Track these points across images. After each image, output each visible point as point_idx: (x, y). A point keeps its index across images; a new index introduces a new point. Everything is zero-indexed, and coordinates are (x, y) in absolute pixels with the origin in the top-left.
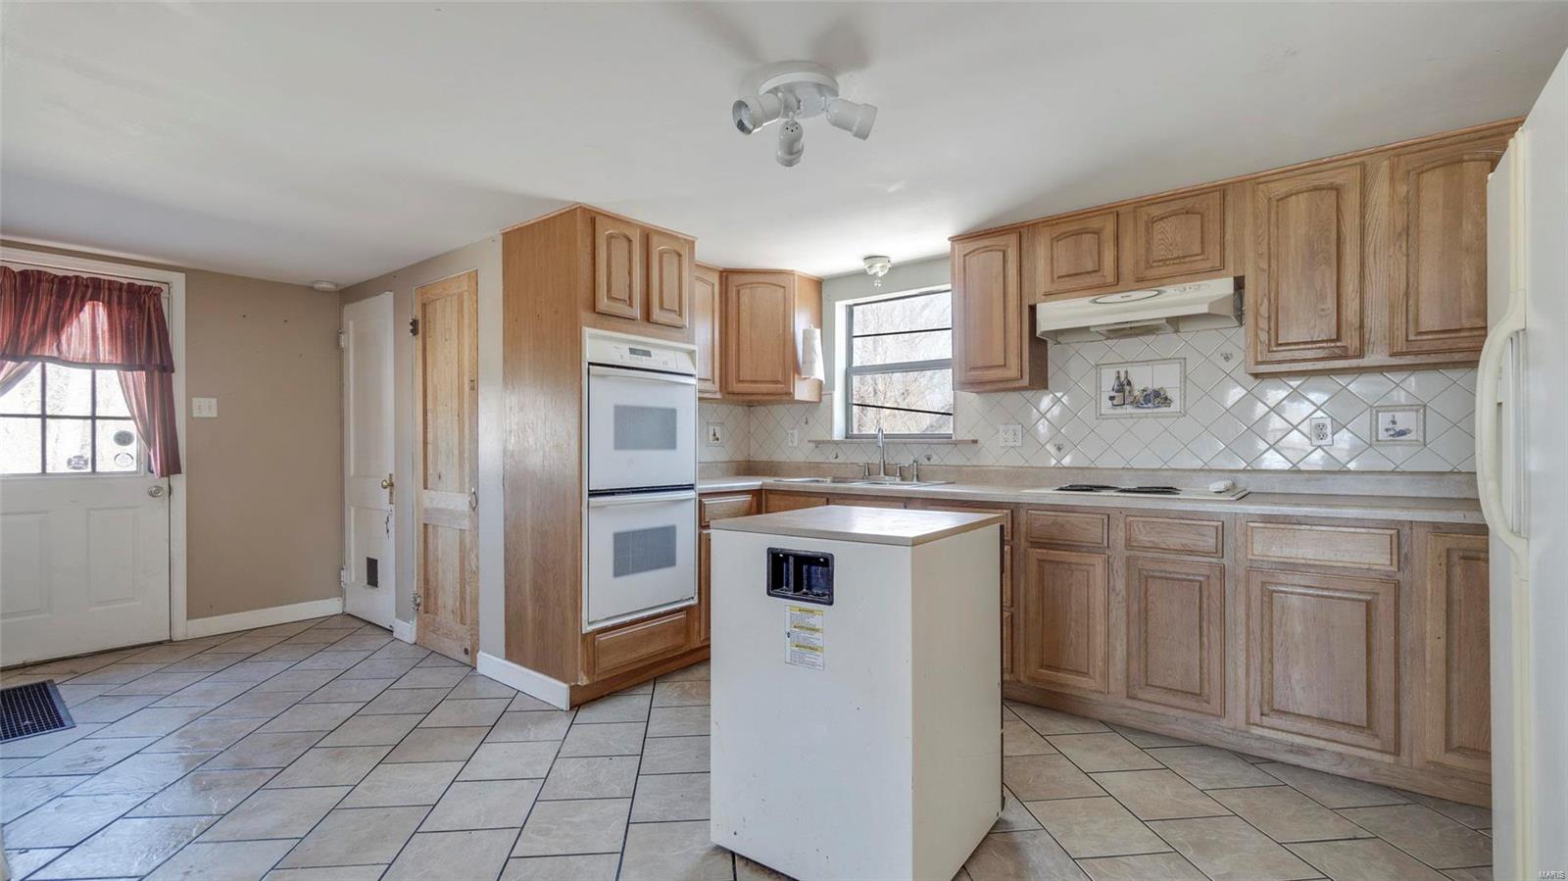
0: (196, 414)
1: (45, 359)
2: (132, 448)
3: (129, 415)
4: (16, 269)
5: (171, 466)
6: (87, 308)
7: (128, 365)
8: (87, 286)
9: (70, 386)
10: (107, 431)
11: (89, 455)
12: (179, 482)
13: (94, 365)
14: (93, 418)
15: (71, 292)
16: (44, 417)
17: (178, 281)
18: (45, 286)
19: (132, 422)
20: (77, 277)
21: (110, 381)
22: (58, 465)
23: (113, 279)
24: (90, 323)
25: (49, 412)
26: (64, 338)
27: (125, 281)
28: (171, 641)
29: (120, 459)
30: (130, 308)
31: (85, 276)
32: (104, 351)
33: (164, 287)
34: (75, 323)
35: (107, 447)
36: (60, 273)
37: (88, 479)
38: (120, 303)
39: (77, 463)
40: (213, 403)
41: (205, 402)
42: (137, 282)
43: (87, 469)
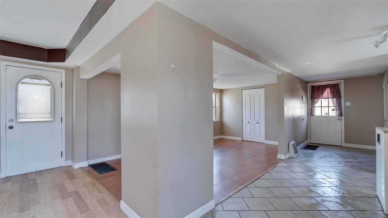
0: (346, 105)
1: (321, 98)
2: (335, 111)
3: (333, 106)
4: (317, 85)
5: (341, 115)
6: (327, 89)
7: (333, 98)
8: (327, 86)
9: (325, 102)
10: (331, 109)
11: (328, 113)
12: (343, 118)
13: (328, 98)
14: (328, 107)
15: (324, 88)
17: (342, 81)
18: (321, 87)
19: (334, 107)
20: (325, 85)
21: (330, 100)
22: (323, 114)
23: (330, 84)
24: (327, 92)
25: (322, 106)
26: (323, 95)
27: (332, 84)
28: (342, 146)
29: (333, 114)
30: (334, 88)
31: (326, 84)
32: (330, 96)
33: (340, 83)
34: (325, 92)
35: (331, 112)
36: (323, 85)
37: (327, 118)
38: (332, 87)
39: (326, 114)
40: (350, 103)
41: (348, 103)
42: (334, 83)
43: (328, 115)
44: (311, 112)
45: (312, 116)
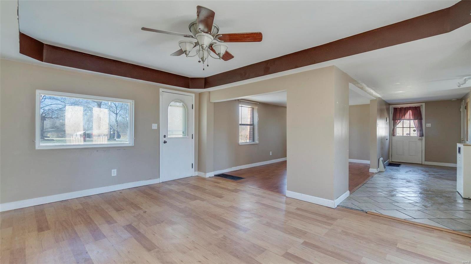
0: (427, 126)
1: (403, 120)
2: (416, 132)
4: (400, 107)
5: (422, 135)
6: (409, 111)
7: (415, 119)
9: (406, 123)
10: (412, 129)
11: (409, 133)
12: (424, 138)
13: (410, 120)
14: (410, 127)
15: (406, 109)
16: (403, 128)
17: (424, 104)
18: (403, 109)
19: (415, 128)
20: (407, 107)
21: (412, 121)
22: (405, 135)
23: (412, 106)
24: (409, 114)
26: (405, 116)
27: (414, 106)
28: (422, 164)
29: (415, 134)
30: (415, 110)
31: (408, 107)
32: (411, 118)
33: (421, 106)
34: (407, 114)
35: (412, 132)
36: (405, 107)
37: (409, 136)
38: (413, 109)
39: (407, 134)
40: (430, 124)
41: (428, 124)
42: (416, 106)
43: (409, 135)
44: (393, 133)
45: (393, 136)
